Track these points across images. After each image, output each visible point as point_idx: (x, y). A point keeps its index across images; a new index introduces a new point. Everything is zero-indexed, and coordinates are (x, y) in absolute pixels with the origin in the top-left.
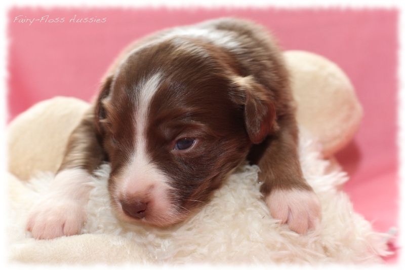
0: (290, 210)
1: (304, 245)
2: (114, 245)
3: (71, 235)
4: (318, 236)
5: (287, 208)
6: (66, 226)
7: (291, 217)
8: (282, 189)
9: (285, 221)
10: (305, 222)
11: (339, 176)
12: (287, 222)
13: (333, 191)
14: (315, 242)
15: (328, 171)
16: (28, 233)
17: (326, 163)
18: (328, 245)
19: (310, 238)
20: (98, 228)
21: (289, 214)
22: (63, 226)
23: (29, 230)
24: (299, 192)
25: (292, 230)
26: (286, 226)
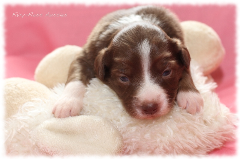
0: (187, 102)
1: (194, 120)
2: (96, 121)
3: (74, 116)
4: (201, 115)
5: (186, 101)
6: (72, 111)
7: (188, 106)
8: (183, 91)
9: (185, 107)
10: (195, 109)
11: (213, 85)
12: (185, 108)
13: (210, 92)
14: (200, 118)
15: (207, 82)
16: (53, 115)
17: (206, 78)
18: (206, 120)
19: (197, 117)
20: (88, 112)
21: (187, 104)
22: (70, 111)
23: (54, 113)
24: (192, 93)
25: (188, 112)
26: (185, 110)
